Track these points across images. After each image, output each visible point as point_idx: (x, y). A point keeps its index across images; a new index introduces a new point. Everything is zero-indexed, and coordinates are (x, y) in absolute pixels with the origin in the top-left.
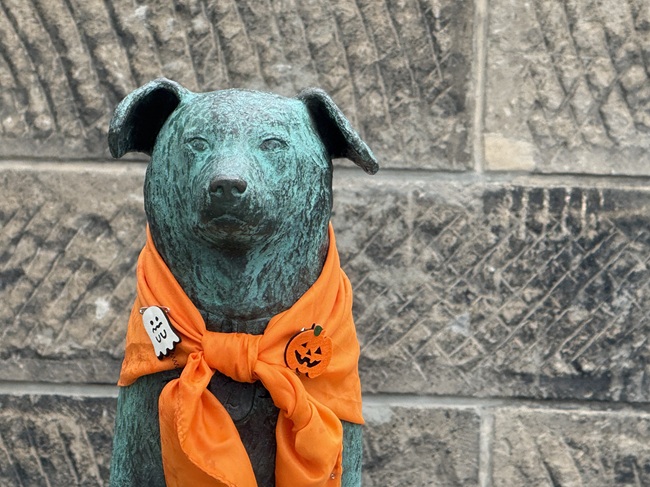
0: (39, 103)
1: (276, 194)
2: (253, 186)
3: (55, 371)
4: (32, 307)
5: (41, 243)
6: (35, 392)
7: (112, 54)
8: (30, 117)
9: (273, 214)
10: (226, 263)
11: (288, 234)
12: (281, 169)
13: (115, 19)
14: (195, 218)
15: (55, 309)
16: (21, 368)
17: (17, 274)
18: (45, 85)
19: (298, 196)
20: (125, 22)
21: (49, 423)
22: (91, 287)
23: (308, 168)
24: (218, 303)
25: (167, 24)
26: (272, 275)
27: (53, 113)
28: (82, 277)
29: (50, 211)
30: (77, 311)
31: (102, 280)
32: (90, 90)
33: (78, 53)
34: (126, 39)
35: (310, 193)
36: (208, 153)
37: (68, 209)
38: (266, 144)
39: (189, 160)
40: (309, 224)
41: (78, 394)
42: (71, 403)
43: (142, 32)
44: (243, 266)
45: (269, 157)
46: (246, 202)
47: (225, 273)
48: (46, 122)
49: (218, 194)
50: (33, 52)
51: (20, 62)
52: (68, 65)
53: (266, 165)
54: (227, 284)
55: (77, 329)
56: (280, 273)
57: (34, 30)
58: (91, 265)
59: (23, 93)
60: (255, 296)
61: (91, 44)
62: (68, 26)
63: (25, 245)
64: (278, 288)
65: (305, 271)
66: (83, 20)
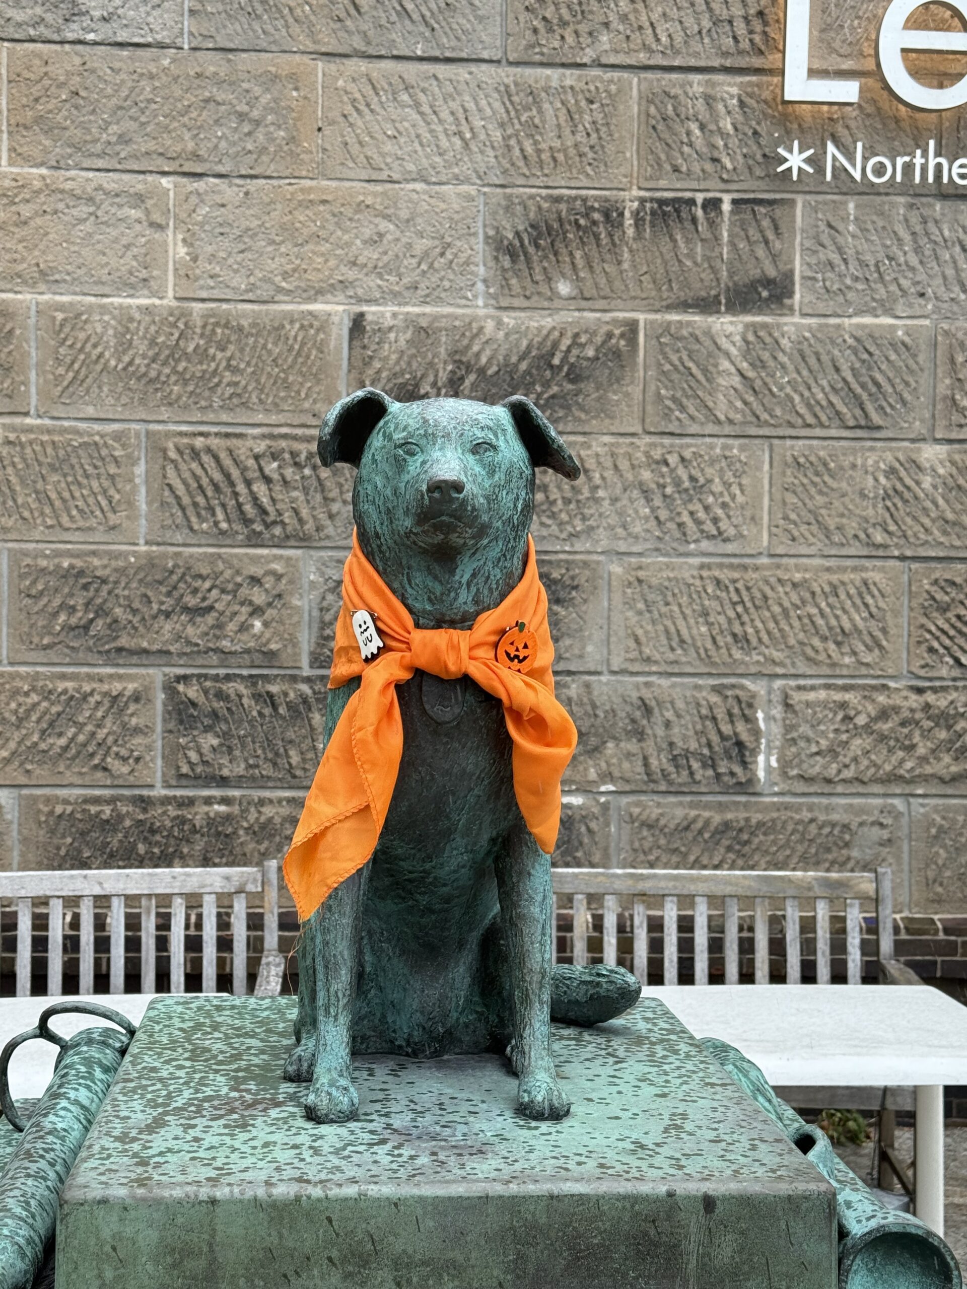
0: (220, 515)
1: (487, 497)
2: (470, 488)
3: (232, 660)
4: (220, 626)
5: (223, 591)
6: (222, 672)
7: (260, 488)
8: (216, 523)
9: (485, 518)
10: (437, 569)
11: (496, 539)
12: (492, 473)
13: (261, 469)
14: (408, 523)
15: (232, 627)
16: (214, 659)
17: (211, 608)
18: (224, 506)
19: (506, 499)
20: (267, 471)
21: (230, 688)
22: (251, 614)
23: (516, 473)
24: (428, 607)
25: (289, 472)
26: (481, 580)
27: (228, 520)
28: (245, 610)
29: (228, 574)
30: (244, 628)
31: (257, 611)
32: (248, 508)
33: (241, 488)
34: (268, 480)
35: (517, 499)
36: (419, 458)
37: (238, 573)
38: (478, 448)
39: (400, 465)
40: (515, 528)
41: (245, 672)
42: (240, 676)
43: (275, 476)
44: (452, 572)
45: (480, 461)
46: (464, 502)
47: (436, 578)
48: (224, 525)
49: (436, 495)
50: (216, 487)
51: (210, 493)
52: (236, 494)
53: (478, 469)
54: (438, 589)
55: (244, 637)
56: (488, 578)
57: (217, 476)
58: (251, 603)
59: (211, 510)
60: (464, 599)
61: (248, 483)
62: (235, 473)
63: (215, 592)
64: (486, 592)
65: (510, 575)
66: (244, 470)
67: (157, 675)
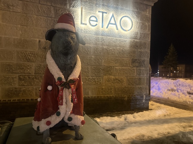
4: (25, 70)
12: (74, 42)
13: (29, 55)
22: (28, 69)
23: (77, 43)
24: (63, 63)
25: (32, 55)
26: (71, 59)
27: (25, 60)
37: (27, 65)
38: (72, 38)
39: (59, 40)
42: (27, 75)
44: (67, 57)
45: (72, 40)
46: (71, 45)
47: (65, 58)
49: (67, 44)
52: (26, 57)
54: (65, 60)
60: (69, 62)
63: (24, 67)
64: (72, 61)
65: (75, 58)
67: (17, 75)
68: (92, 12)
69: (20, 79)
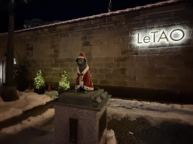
6: (108, 74)
31: (110, 71)
33: (109, 65)
38: (81, 61)
67: (105, 74)
68: (146, 34)
69: (106, 76)
